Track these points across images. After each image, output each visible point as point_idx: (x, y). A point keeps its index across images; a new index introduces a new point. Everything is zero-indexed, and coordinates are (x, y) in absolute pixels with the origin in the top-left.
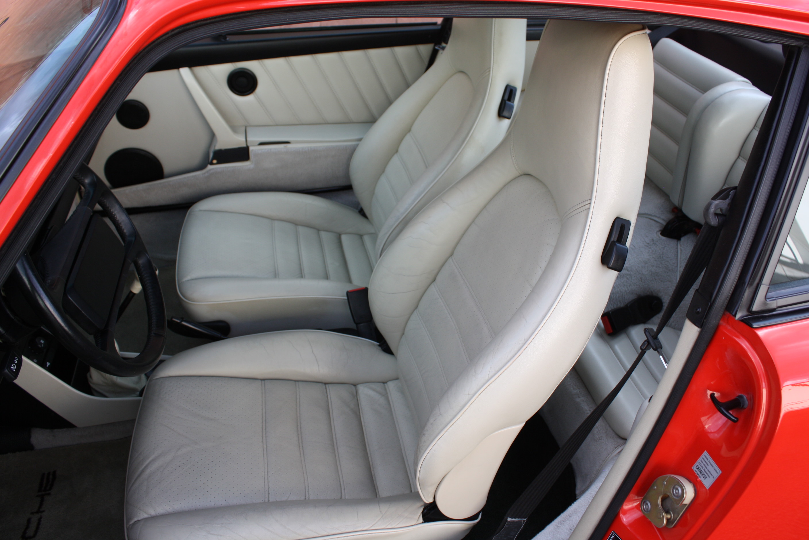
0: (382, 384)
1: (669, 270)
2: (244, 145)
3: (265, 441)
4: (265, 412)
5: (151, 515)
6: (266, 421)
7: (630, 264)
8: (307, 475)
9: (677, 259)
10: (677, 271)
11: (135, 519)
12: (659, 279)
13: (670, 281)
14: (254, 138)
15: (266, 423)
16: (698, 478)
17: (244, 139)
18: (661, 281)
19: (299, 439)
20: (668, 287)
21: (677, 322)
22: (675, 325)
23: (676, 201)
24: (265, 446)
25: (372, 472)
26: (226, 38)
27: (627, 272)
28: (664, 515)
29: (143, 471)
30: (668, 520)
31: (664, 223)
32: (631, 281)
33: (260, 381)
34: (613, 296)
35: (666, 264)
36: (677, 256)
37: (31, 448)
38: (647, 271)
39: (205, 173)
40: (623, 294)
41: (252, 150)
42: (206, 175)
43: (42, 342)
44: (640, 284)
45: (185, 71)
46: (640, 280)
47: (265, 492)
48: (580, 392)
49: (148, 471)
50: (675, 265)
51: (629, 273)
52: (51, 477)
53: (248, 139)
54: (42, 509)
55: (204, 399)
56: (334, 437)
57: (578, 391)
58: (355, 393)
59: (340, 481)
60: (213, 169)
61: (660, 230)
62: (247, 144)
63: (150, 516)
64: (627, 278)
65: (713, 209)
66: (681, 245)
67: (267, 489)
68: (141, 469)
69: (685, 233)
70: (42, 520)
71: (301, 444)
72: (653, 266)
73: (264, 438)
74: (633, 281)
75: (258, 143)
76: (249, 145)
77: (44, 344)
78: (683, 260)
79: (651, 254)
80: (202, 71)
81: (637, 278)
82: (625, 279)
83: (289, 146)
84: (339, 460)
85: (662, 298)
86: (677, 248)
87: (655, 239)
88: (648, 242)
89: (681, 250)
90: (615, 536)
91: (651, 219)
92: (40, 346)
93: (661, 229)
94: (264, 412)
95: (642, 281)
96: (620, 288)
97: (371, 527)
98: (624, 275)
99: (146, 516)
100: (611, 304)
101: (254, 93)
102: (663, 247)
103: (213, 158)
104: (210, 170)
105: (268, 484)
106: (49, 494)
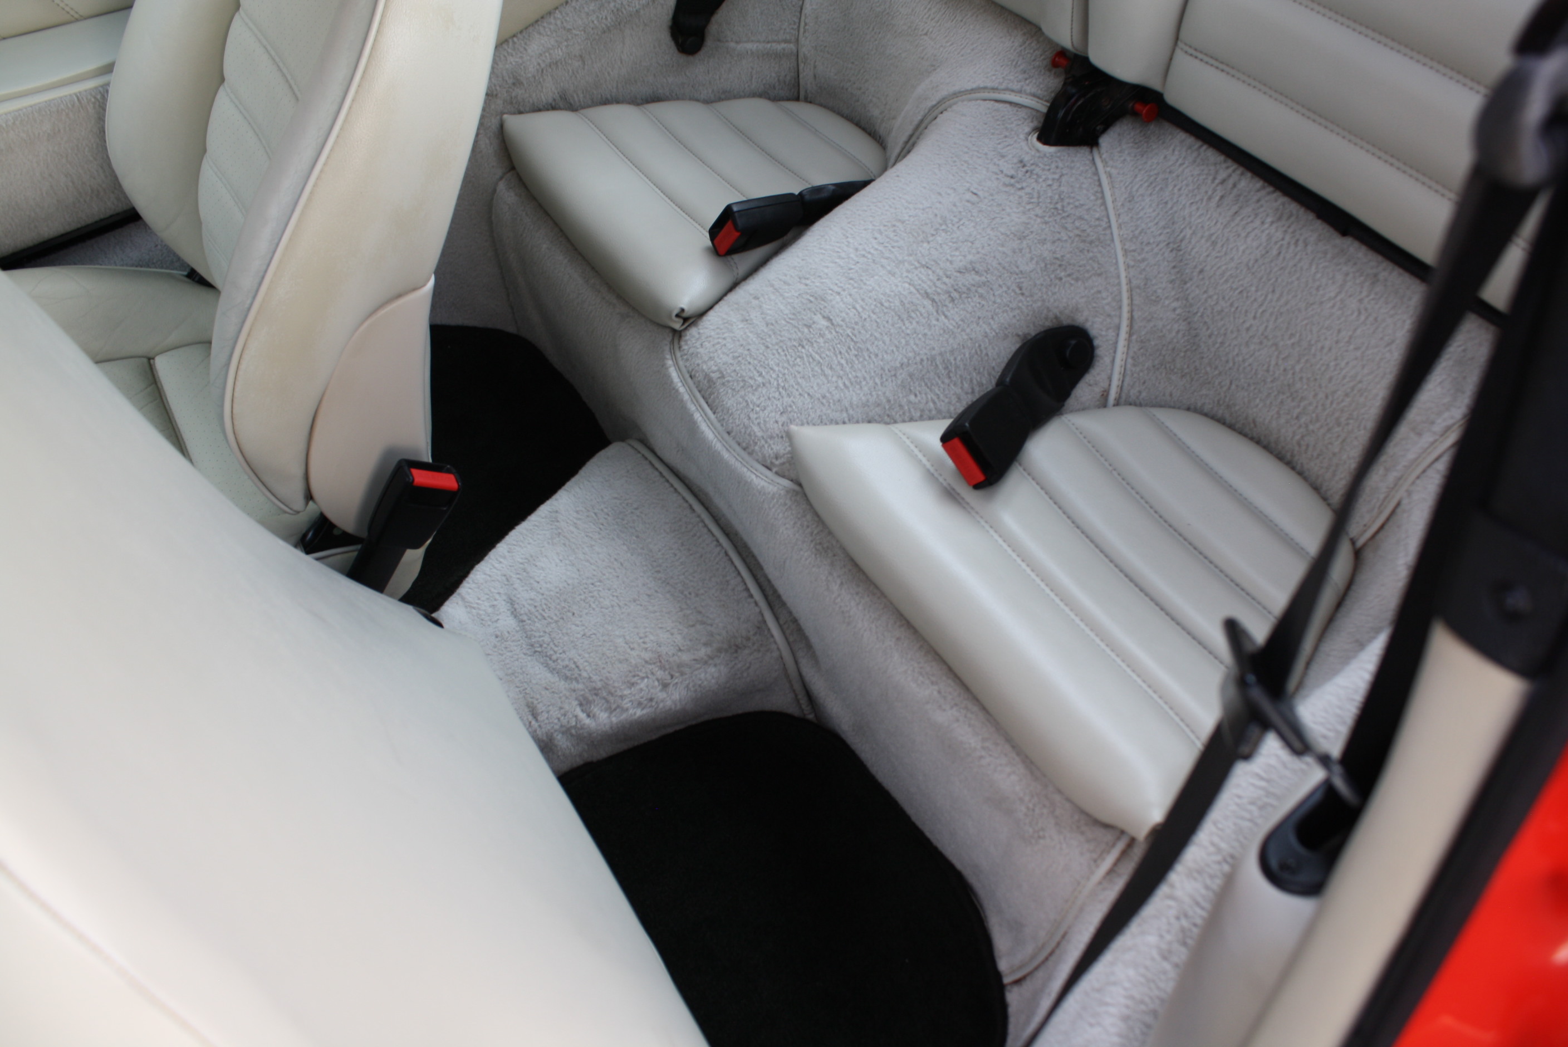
1: (1091, 242)
7: (978, 253)
9: (1104, 203)
10: (1113, 240)
12: (1069, 275)
13: (1100, 275)
18: (1077, 280)
20: (1099, 292)
21: (1144, 383)
22: (1140, 392)
23: (1065, 35)
27: (977, 278)
31: (1043, 107)
32: (994, 302)
34: (955, 359)
35: (1077, 228)
36: (1103, 197)
38: (1032, 259)
40: (980, 346)
44: (1020, 304)
46: (1018, 291)
48: (939, 692)
50: (1104, 224)
51: (983, 279)
57: (935, 693)
61: (1035, 129)
64: (981, 296)
66: (1105, 163)
69: (1107, 125)
72: (1043, 242)
74: (998, 300)
78: (1123, 205)
79: (1028, 207)
81: (1008, 288)
82: (977, 299)
85: (1088, 326)
86: (1096, 173)
87: (1026, 158)
88: (1012, 172)
89: (1110, 176)
91: (997, 101)
93: (1035, 124)
95: (1023, 294)
96: (968, 330)
98: (969, 289)
100: (955, 385)
102: (1057, 176)
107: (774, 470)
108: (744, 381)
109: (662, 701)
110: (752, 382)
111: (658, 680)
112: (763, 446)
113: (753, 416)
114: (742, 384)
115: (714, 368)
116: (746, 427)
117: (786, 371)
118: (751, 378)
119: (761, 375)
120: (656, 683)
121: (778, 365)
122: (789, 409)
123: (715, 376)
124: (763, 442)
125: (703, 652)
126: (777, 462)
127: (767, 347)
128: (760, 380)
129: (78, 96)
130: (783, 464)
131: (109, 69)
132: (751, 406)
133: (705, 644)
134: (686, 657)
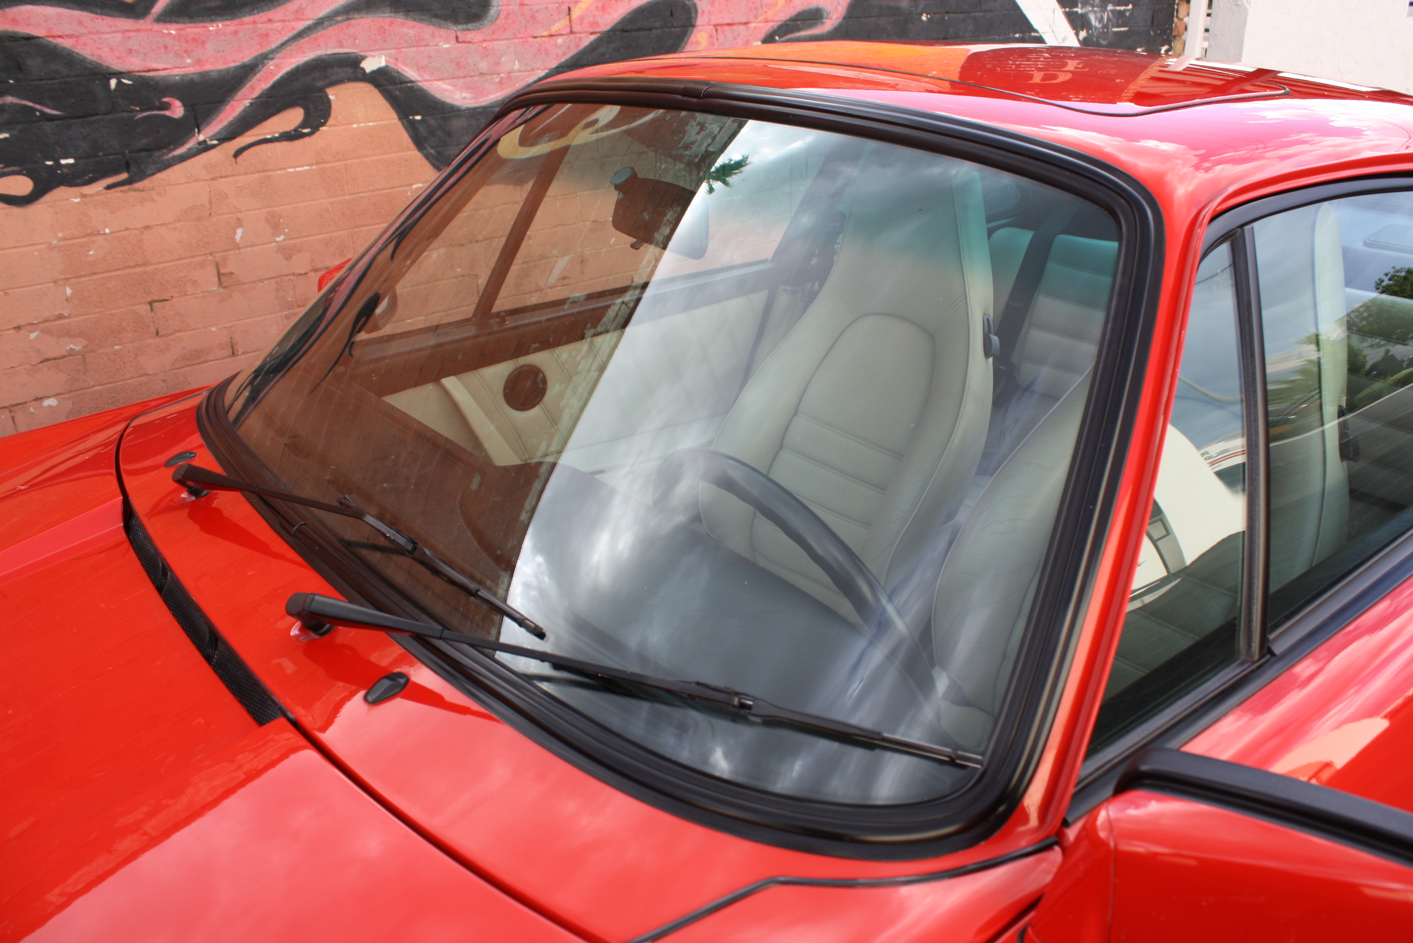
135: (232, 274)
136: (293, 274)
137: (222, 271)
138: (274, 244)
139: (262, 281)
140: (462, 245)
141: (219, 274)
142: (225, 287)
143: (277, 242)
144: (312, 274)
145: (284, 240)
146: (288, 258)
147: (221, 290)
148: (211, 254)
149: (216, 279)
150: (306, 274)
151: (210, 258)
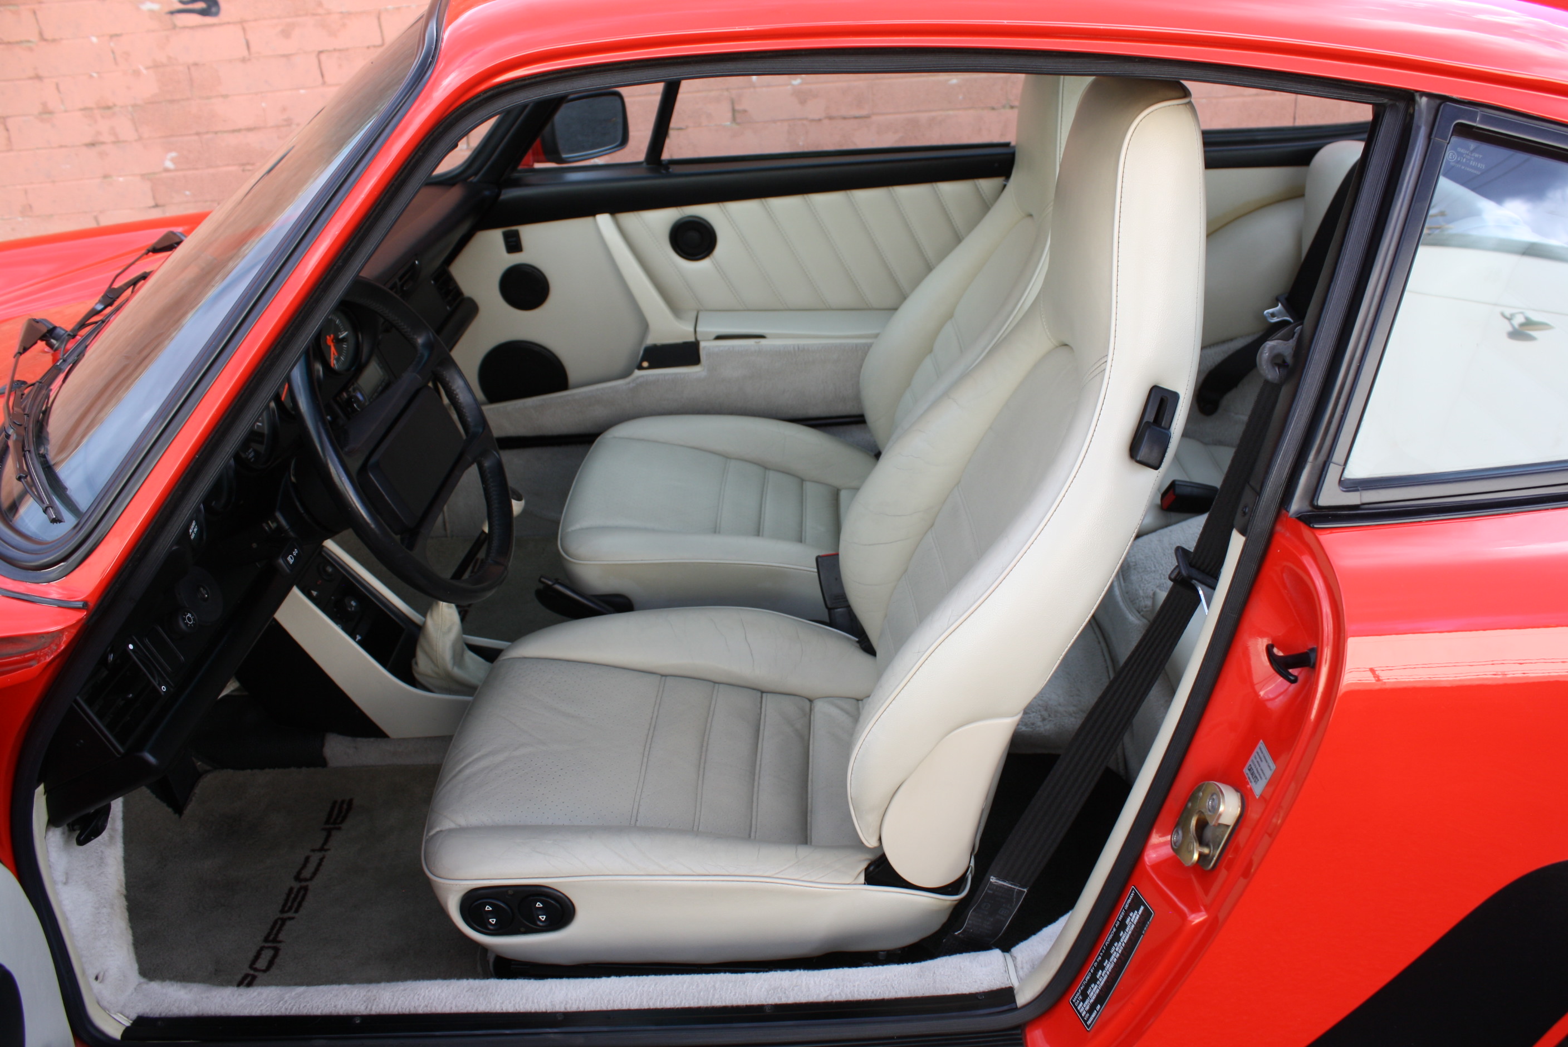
0: (854, 702)
2: (692, 339)
3: (646, 753)
4: (657, 717)
5: (460, 825)
6: (655, 727)
8: (701, 805)
11: (438, 829)
14: (709, 328)
15: (654, 731)
16: (1249, 784)
17: (692, 329)
19: (700, 758)
24: (645, 759)
25: (809, 819)
26: (669, 168)
28: (1196, 845)
29: (460, 771)
30: (1201, 855)
33: (659, 677)
37: (322, 763)
39: (629, 383)
41: (704, 347)
42: (632, 385)
43: (353, 603)
45: (604, 221)
47: (631, 817)
49: (467, 772)
52: (345, 806)
53: (698, 329)
54: (326, 847)
55: (567, 690)
56: (758, 763)
58: (808, 710)
59: (751, 820)
60: (642, 376)
62: (696, 339)
63: (458, 827)
65: (1267, 354)
67: (635, 811)
68: (457, 769)
70: (325, 860)
71: (702, 764)
73: (647, 749)
75: (714, 336)
76: (699, 338)
77: (355, 607)
80: (631, 220)
83: (763, 341)
84: (758, 793)
90: (1136, 894)
92: (349, 609)
94: (655, 716)
97: (777, 873)
99: (452, 826)
101: (711, 256)
103: (643, 359)
104: (638, 378)
105: (638, 808)
106: (339, 829)
107: (1142, 613)
108: (1145, 568)
109: (1039, 727)
110: (1149, 569)
111: (1041, 715)
112: (1141, 601)
113: (1142, 585)
114: (1143, 570)
115: (1133, 560)
116: (1136, 590)
117: (1169, 567)
118: (1149, 567)
119: (1155, 567)
120: (1039, 717)
121: (1166, 563)
122: (1162, 585)
123: (1132, 564)
124: (1142, 599)
125: (1072, 709)
126: (1144, 610)
127: (1164, 554)
128: (1153, 569)
129: (857, 345)
130: (1147, 611)
131: (876, 336)
132: (1143, 580)
133: (1074, 706)
134: (1061, 709)
135: (745, 111)
136: (806, 119)
137: (738, 107)
138: (789, 87)
139: (774, 121)
140: (993, 109)
141: (734, 111)
142: (738, 124)
143: (793, 85)
144: (826, 122)
145: (801, 84)
146: (803, 102)
147: (735, 126)
148: (727, 90)
149: (730, 115)
150: (820, 120)
151: (726, 93)
